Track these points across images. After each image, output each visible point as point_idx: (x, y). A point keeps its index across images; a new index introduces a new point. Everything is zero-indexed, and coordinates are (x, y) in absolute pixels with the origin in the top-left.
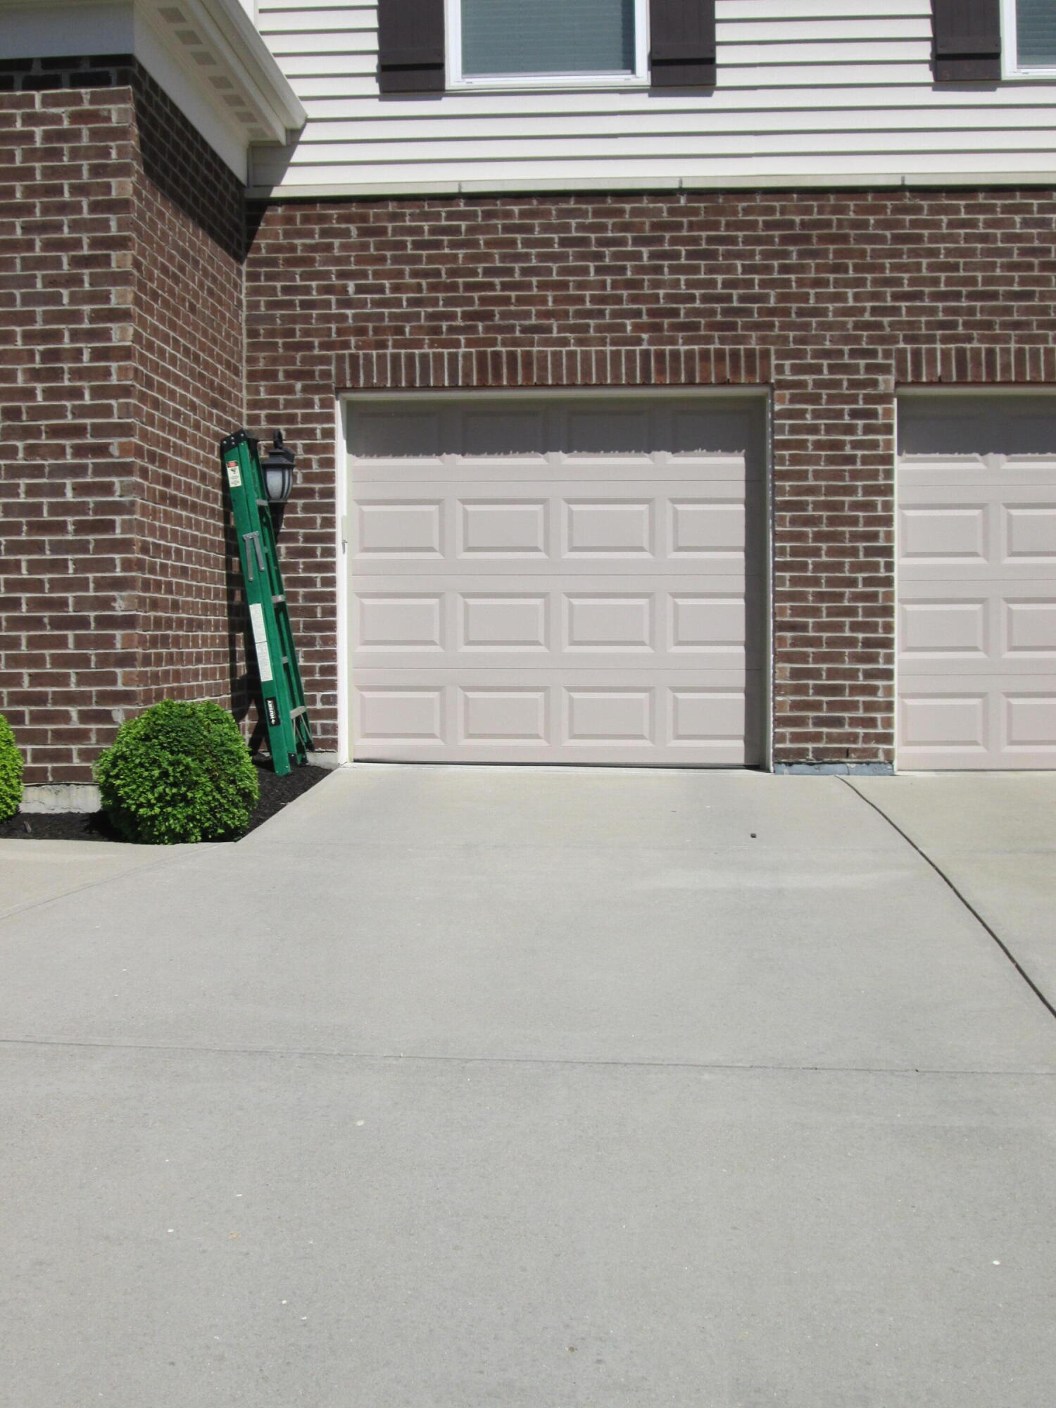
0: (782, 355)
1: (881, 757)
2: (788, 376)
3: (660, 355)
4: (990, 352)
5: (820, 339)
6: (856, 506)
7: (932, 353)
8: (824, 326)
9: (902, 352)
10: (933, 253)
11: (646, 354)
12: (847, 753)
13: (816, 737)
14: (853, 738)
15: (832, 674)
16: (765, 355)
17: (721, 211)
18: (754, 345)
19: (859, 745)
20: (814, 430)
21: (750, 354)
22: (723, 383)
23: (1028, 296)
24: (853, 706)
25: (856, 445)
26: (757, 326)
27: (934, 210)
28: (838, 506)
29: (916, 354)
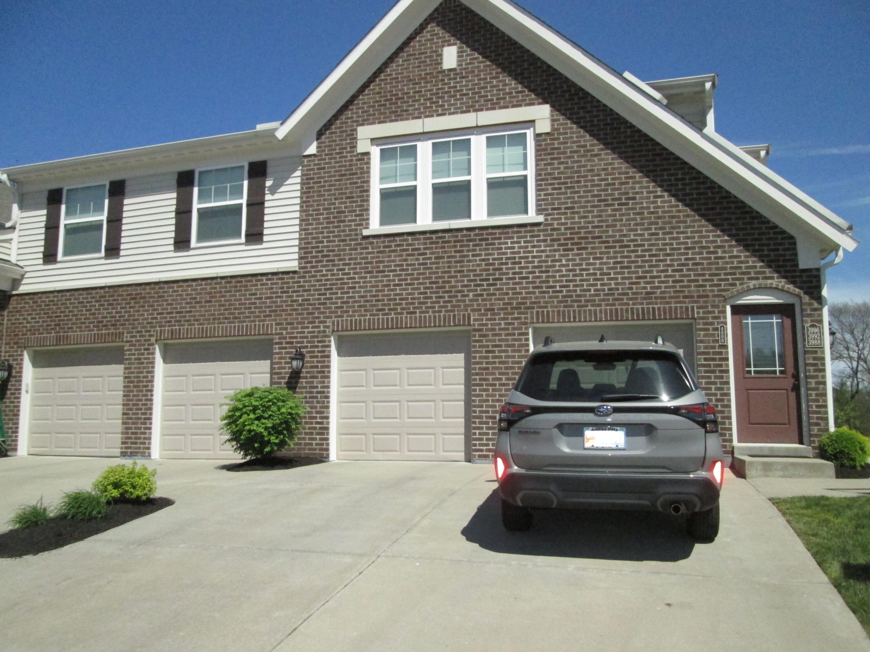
0: (128, 333)
1: (147, 454)
2: (129, 339)
3: (98, 334)
4: (180, 329)
5: (137, 328)
6: (144, 377)
7: (165, 330)
8: (139, 324)
9: (157, 331)
10: (167, 300)
11: (95, 334)
12: (137, 453)
13: (130, 448)
14: (139, 448)
15: (136, 428)
16: (123, 333)
17: (115, 291)
18: (121, 330)
19: (141, 450)
20: (134, 354)
21: (120, 333)
22: (112, 342)
23: (191, 312)
24: (140, 438)
25: (145, 359)
26: (122, 325)
27: (168, 288)
28: (139, 377)
29: (161, 331)
